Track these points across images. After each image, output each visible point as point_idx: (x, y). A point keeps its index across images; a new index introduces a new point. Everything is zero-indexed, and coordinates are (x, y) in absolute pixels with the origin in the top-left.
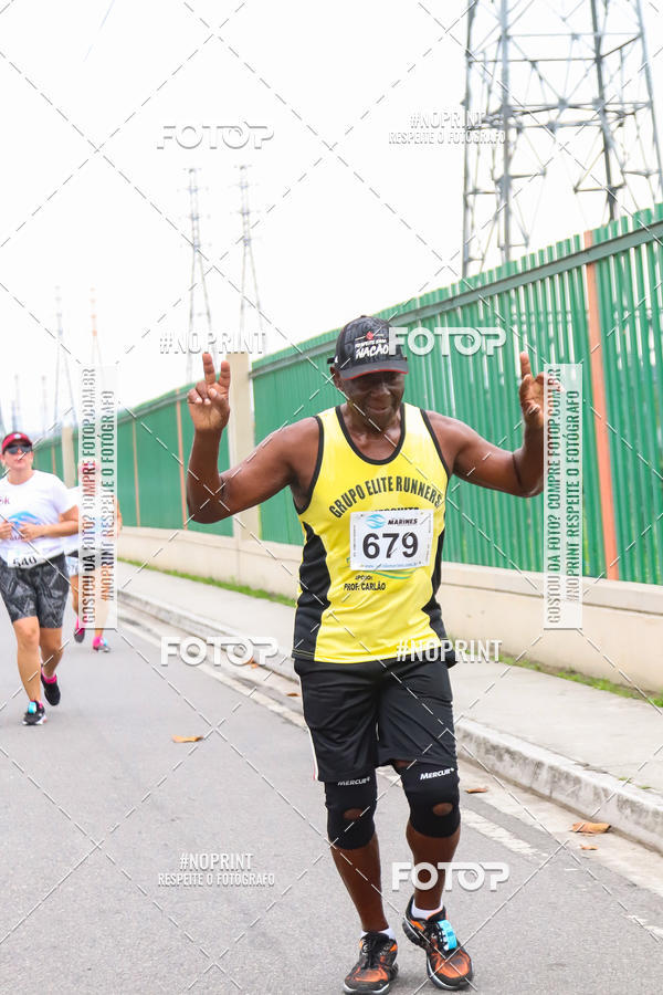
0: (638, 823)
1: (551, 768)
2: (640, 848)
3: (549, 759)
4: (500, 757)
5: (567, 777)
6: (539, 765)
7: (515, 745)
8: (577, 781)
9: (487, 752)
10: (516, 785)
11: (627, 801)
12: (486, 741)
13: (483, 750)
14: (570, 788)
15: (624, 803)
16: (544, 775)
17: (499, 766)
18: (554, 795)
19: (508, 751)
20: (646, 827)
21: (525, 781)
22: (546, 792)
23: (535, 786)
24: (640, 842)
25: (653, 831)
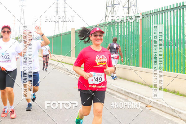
0: (157, 106)
1: (139, 96)
2: (158, 110)
3: (138, 95)
4: (129, 94)
5: (142, 98)
6: (137, 96)
7: (131, 92)
8: (145, 98)
9: (126, 93)
10: (132, 98)
11: (155, 102)
12: (126, 91)
13: (125, 93)
14: (143, 100)
15: (154, 103)
16: (138, 97)
17: (128, 95)
18: (140, 100)
19: (130, 93)
20: (159, 107)
21: (134, 98)
22: (138, 100)
23: (136, 99)
24: (158, 109)
25: (160, 107)
